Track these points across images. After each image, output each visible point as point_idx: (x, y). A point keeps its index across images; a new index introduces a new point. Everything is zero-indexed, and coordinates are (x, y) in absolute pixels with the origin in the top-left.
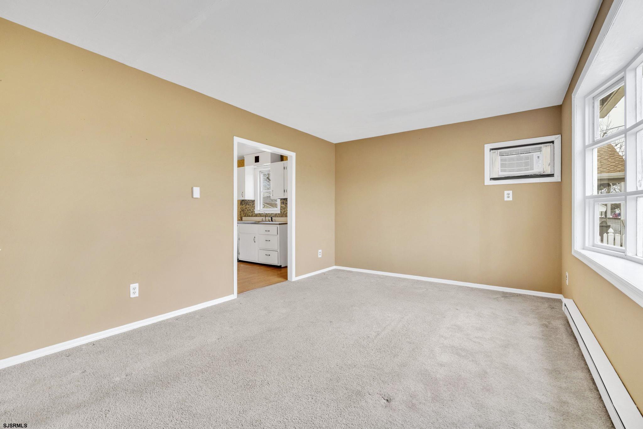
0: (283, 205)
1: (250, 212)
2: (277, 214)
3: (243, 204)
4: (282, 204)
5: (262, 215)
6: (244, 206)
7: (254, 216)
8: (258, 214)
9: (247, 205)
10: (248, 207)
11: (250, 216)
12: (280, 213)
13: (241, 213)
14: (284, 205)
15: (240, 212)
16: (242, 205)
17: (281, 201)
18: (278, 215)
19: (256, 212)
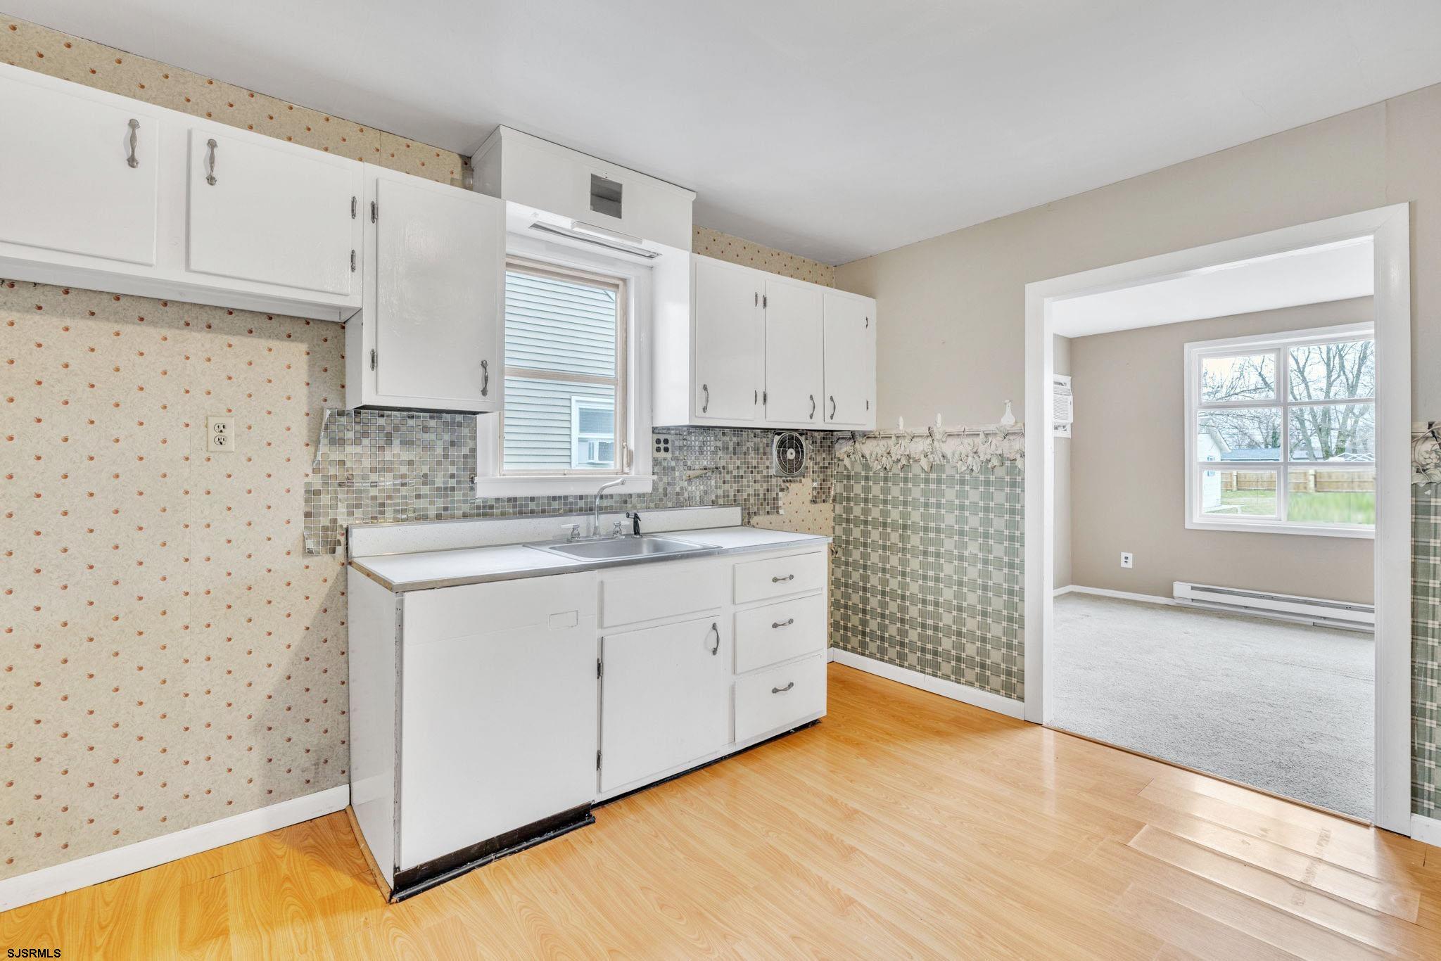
0: (662, 454)
1: (425, 490)
2: (630, 496)
3: (350, 435)
4: (658, 450)
5: (532, 506)
6: (349, 449)
7: (465, 516)
8: (497, 500)
9: (396, 448)
10: (406, 456)
11: (423, 518)
12: (648, 488)
13: (325, 499)
14: (669, 455)
15: (312, 494)
16: (338, 442)
17: (656, 437)
18: (634, 500)
19: (485, 490)
